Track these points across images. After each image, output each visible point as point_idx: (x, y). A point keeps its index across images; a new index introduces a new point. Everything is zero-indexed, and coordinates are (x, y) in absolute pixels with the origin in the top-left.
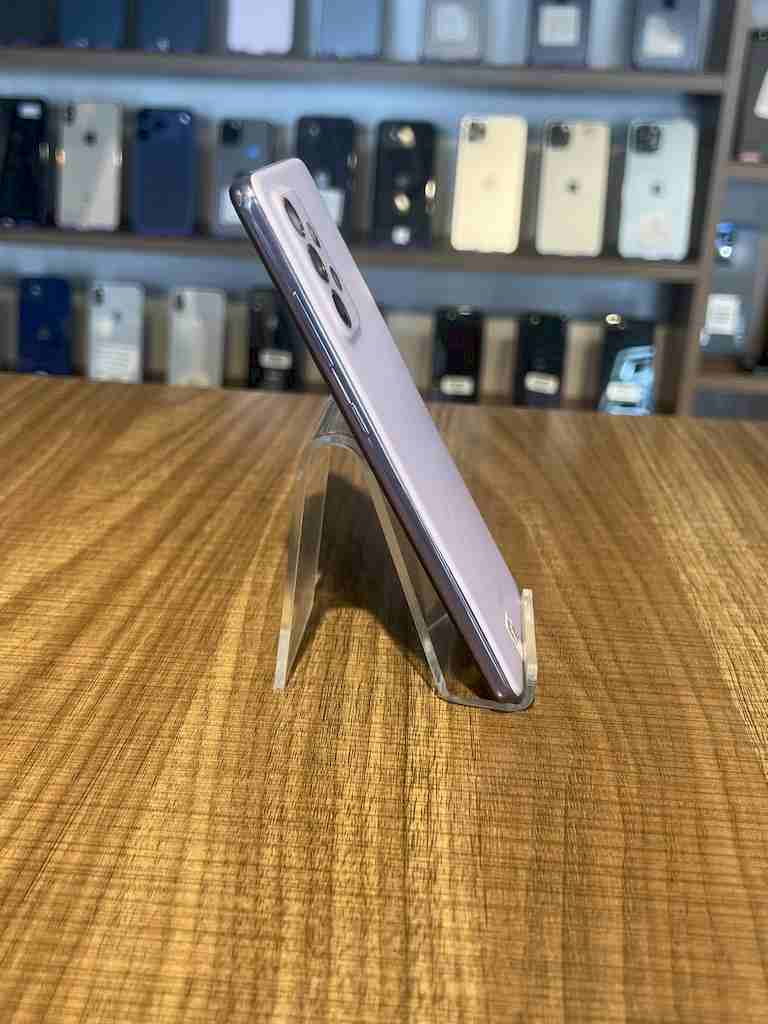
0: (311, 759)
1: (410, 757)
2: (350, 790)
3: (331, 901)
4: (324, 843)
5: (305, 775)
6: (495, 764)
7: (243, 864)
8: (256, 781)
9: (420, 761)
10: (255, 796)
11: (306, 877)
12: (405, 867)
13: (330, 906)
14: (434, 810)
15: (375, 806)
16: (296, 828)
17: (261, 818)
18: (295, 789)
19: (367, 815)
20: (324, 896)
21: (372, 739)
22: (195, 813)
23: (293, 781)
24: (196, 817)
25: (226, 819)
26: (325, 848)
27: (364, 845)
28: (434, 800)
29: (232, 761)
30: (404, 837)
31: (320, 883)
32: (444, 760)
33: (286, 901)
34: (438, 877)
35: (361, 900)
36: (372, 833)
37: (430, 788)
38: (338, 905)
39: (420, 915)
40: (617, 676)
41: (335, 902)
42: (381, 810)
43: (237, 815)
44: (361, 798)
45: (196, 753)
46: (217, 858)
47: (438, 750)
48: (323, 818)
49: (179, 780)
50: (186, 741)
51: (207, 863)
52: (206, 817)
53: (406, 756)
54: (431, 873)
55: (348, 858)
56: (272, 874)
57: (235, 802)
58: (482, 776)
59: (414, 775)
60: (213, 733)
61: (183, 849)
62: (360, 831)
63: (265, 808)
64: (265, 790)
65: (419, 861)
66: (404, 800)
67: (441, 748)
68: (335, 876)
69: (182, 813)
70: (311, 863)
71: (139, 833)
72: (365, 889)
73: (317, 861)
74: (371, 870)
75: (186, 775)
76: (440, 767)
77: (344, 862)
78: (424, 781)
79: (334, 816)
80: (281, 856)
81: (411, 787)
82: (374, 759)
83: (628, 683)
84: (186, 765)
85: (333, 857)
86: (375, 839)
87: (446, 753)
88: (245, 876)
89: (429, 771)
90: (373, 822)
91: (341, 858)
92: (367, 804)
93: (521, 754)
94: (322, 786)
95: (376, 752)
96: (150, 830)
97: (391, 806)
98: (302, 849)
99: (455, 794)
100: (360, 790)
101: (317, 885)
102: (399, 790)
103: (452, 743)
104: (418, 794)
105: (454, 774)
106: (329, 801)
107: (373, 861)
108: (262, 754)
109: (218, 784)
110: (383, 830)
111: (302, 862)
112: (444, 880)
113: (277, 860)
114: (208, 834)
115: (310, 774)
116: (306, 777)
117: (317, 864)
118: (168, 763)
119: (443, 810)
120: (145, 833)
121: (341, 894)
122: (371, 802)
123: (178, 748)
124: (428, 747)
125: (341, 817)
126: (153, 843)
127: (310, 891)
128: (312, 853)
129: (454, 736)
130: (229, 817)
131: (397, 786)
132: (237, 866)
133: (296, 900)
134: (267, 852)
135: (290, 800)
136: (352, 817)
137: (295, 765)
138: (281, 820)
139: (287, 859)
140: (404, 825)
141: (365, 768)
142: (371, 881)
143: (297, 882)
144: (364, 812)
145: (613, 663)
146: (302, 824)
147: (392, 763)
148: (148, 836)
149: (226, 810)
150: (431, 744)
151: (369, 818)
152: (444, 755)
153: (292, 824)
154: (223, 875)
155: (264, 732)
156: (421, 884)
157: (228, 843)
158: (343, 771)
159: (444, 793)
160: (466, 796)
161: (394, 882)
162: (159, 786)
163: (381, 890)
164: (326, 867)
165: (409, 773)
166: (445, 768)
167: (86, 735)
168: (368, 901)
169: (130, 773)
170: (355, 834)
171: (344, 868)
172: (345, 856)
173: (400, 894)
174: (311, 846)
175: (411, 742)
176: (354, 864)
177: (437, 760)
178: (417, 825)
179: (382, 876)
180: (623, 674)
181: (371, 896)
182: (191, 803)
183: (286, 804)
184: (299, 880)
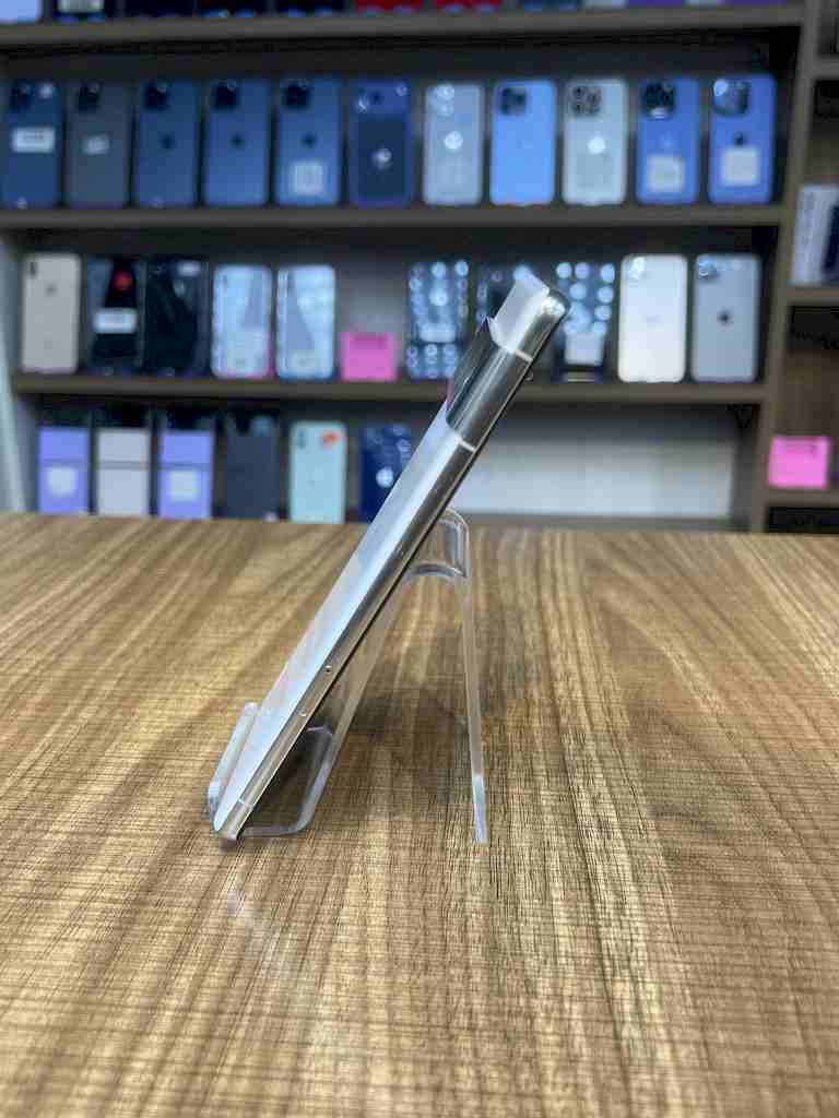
0: (493, 948)
1: (604, 942)
2: (544, 987)
4: (527, 1059)
5: (489, 968)
6: (701, 948)
7: (437, 1089)
8: (435, 978)
9: (616, 945)
10: (437, 998)
11: (513, 1105)
12: (627, 1089)
14: (646, 1011)
15: (576, 1007)
16: (491, 1039)
17: (448, 1028)
18: (481, 988)
19: (569, 1020)
21: (556, 920)
22: (372, 1023)
23: (478, 976)
24: (374, 1027)
25: (409, 1029)
26: (528, 1064)
27: (573, 1060)
28: (642, 997)
29: (404, 952)
30: (618, 1048)
31: (532, 1114)
32: (644, 944)
34: (668, 1101)
36: (579, 1042)
37: (634, 980)
42: (585, 1012)
43: (420, 1023)
44: (558, 996)
45: (363, 942)
46: (406, 1081)
47: (633, 931)
48: (519, 1023)
49: (349, 978)
50: (349, 927)
51: (395, 1089)
52: (386, 1026)
53: (599, 940)
54: (659, 1096)
55: (558, 1079)
56: (473, 1103)
57: (416, 1007)
58: (691, 963)
59: (613, 966)
60: (377, 919)
61: (366, 1071)
62: (565, 1040)
63: (450, 1014)
64: (448, 990)
65: (642, 1080)
66: (608, 999)
67: (637, 929)
68: (548, 1104)
69: (358, 1021)
70: (517, 1087)
71: (312, 1050)
73: (523, 1083)
74: (589, 1094)
75: (355, 973)
76: (640, 953)
77: (554, 1083)
78: (626, 972)
79: (532, 1022)
80: (480, 1077)
81: (613, 981)
82: (564, 945)
84: (353, 959)
85: (541, 1076)
86: (584, 1050)
87: (644, 935)
88: (442, 1106)
89: (629, 960)
90: (578, 1028)
91: (550, 1078)
92: (567, 1005)
93: (729, 934)
94: (512, 982)
95: (564, 936)
96: (324, 1046)
97: (594, 1006)
98: (501, 1067)
99: (665, 988)
100: (554, 986)
102: (600, 985)
103: (647, 922)
104: (622, 990)
105: (657, 961)
106: (522, 1002)
107: (588, 1081)
108: (435, 943)
109: (393, 982)
110: (593, 1040)
111: (505, 1085)
112: (677, 1105)
113: (477, 1081)
114: (390, 1051)
115: (495, 967)
116: (492, 972)
117: (523, 1088)
118: (333, 956)
119: (655, 1010)
120: (319, 1049)
122: (571, 1001)
123: (342, 937)
124: (622, 928)
125: (539, 1021)
126: (328, 1063)
128: (515, 1072)
129: (648, 913)
130: (412, 1026)
131: (596, 980)
132: (431, 1093)
134: (463, 1071)
135: (478, 1003)
136: (552, 1022)
137: (476, 955)
138: (472, 1028)
139: (488, 1082)
140: (615, 1032)
141: (555, 957)
142: (591, 1108)
143: (504, 1112)
144: (566, 1016)
145: (803, 816)
146: (498, 1034)
147: (585, 950)
148: (323, 1055)
149: (408, 1017)
150: (625, 925)
151: (572, 1023)
152: (641, 938)
153: (485, 1034)
154: (416, 1105)
155: (434, 914)
156: (650, 1112)
157: (416, 1062)
158: (531, 962)
159: (651, 987)
160: (678, 990)
161: (617, 1109)
162: (327, 987)
164: (535, 1091)
165: (607, 963)
166: (646, 954)
169: (292, 971)
170: (560, 1045)
171: (555, 1093)
172: (554, 1076)
174: (513, 1063)
175: (600, 923)
176: (566, 1085)
177: (635, 944)
178: (629, 1031)
179: (603, 1103)
180: (816, 828)
182: (365, 1007)
183: (475, 1007)
184: (506, 1110)
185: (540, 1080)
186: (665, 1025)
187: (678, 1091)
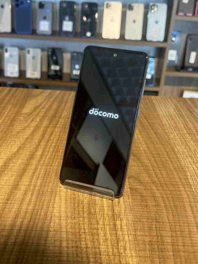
0: (90, 213)
1: (115, 211)
2: (101, 222)
3: (101, 258)
4: (97, 240)
5: (89, 218)
6: (136, 212)
7: (77, 247)
8: (77, 220)
9: (117, 212)
10: (77, 226)
11: (93, 250)
12: (118, 246)
13: (101, 259)
14: (123, 227)
15: (108, 227)
16: (89, 235)
17: (79, 232)
18: (87, 223)
19: (106, 230)
20: (99, 256)
21: (104, 206)
22: (62, 232)
23: (86, 220)
24: (63, 233)
25: (71, 233)
26: (97, 241)
27: (107, 240)
28: (122, 224)
29: (69, 214)
30: (117, 236)
31: (97, 252)
32: (124, 211)
33: (90, 258)
34: (126, 248)
35: (108, 257)
37: (121, 221)
38: (103, 258)
39: (123, 261)
40: (163, 182)
41: (102, 258)
42: (110, 228)
43: (73, 232)
44: (104, 225)
45: (60, 212)
46: (70, 246)
48: (95, 231)
49: (57, 221)
50: (57, 208)
51: (68, 247)
52: (65, 233)
53: (114, 210)
54: (125, 247)
55: (103, 244)
56: (85, 250)
57: (72, 228)
58: (134, 216)
59: (116, 217)
60: (63, 206)
61: (61, 244)
62: (105, 235)
63: (80, 229)
64: (79, 223)
65: (121, 244)
66: (115, 225)
67: (122, 207)
68: (101, 250)
69: (59, 232)
70: (94, 246)
71: (49, 239)
72: (109, 253)
73: (96, 245)
74: (110, 247)
75: (58, 220)
77: (102, 245)
78: (119, 218)
79: (98, 231)
80: (86, 244)
81: (116, 220)
82: (106, 212)
83: (166, 184)
84: (58, 217)
85: (100, 243)
86: (109, 237)
87: (124, 209)
88: (78, 251)
89: (120, 215)
90: (108, 232)
91: (102, 244)
92: (106, 227)
93: (143, 209)
94: (94, 221)
95: (106, 210)
96: (52, 238)
97: (112, 227)
98: (91, 242)
99: (128, 222)
100: (103, 222)
101: (97, 253)
102: (113, 221)
103: (125, 206)
104: (118, 223)
105: (126, 216)
106: (96, 226)
107: (110, 244)
108: (77, 212)
109: (67, 222)
110: (111, 234)
111: (92, 246)
112: (128, 249)
113: (86, 245)
114: (66, 238)
115: (90, 218)
116: (89, 219)
117: (96, 246)
118: (53, 216)
119: (125, 227)
120: (50, 239)
121: (103, 255)
122: (107, 226)
123: (55, 211)
125: (100, 231)
126: (53, 242)
127: (95, 255)
128: (94, 242)
129: (125, 203)
130: (71, 232)
131: (112, 220)
132: (76, 248)
133: (92, 257)
134: (83, 243)
135: (86, 227)
136: (102, 231)
137: (86, 215)
138: (85, 233)
139: (88, 245)
140: (116, 233)
141: (104, 215)
142: (110, 250)
143: (91, 252)
144: (106, 229)
145: (162, 178)
146: (90, 234)
147: (110, 213)
148: (51, 240)
149: (70, 230)
150: (120, 206)
151: (107, 231)
152: (123, 210)
153: (87, 234)
154: (72, 251)
155: (76, 205)
156: (123, 251)
157: (72, 241)
158: (98, 216)
159: (125, 222)
160: (130, 222)
161: (115, 250)
162: (52, 223)
163: (113, 253)
164: (98, 247)
165: (115, 216)
166: (124, 214)
167: (30, 208)
168: (110, 257)
169: (43, 220)
170: (104, 236)
171: (103, 247)
172: (103, 243)
173: (118, 254)
174: (94, 241)
175: (114, 206)
176: (105, 245)
177: (122, 211)
178: (119, 233)
179: (113, 249)
180: (164, 181)
181: (111, 255)
182: (61, 229)
183: (85, 227)
184: (92, 251)
185: (99, 244)
186: (127, 231)
187: (129, 246)
